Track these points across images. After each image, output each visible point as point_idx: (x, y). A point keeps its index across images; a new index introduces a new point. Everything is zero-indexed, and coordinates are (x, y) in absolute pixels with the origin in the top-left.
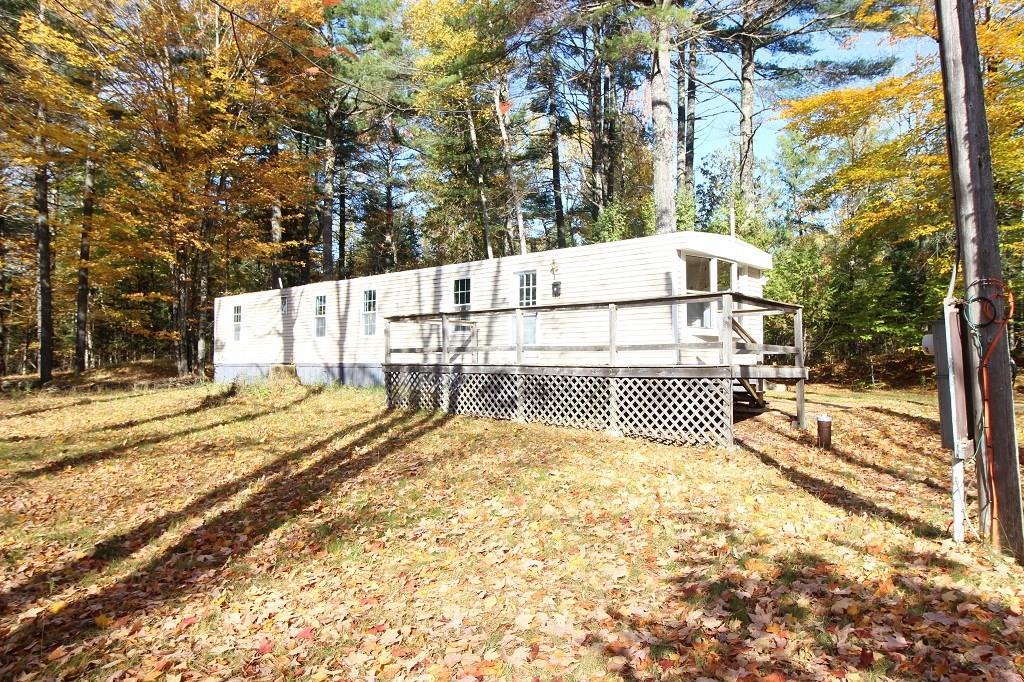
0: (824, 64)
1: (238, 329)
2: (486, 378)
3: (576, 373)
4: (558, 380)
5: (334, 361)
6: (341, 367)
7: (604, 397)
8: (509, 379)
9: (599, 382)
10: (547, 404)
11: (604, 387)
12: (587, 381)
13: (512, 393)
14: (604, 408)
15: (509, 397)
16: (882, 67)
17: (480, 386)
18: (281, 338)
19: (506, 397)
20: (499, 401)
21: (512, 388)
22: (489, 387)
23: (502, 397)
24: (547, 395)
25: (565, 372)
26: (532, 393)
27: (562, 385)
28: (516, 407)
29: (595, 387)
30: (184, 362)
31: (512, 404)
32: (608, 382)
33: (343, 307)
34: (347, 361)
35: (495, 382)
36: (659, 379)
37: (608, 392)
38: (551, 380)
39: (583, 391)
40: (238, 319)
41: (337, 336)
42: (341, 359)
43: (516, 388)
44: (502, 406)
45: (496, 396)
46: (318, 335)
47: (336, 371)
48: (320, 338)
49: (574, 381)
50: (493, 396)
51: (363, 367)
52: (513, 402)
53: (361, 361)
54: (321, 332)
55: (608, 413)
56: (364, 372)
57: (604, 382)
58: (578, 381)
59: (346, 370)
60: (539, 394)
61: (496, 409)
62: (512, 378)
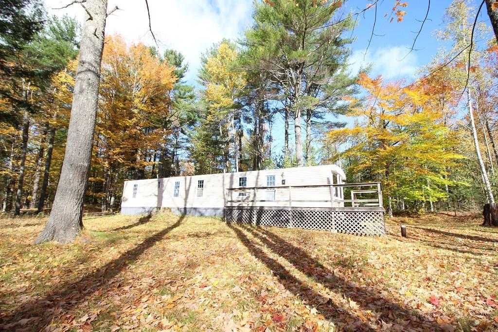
0: (328, 122)
1: (135, 193)
2: (275, 212)
3: (317, 210)
4: (309, 213)
5: (182, 206)
6: (185, 209)
7: (329, 219)
8: (286, 212)
9: (327, 213)
10: (304, 221)
11: (329, 215)
12: (322, 213)
13: (287, 217)
14: (330, 223)
15: (286, 219)
16: (343, 125)
17: (272, 215)
18: (156, 197)
19: (284, 219)
20: (281, 220)
21: (288, 215)
22: (277, 215)
23: (283, 219)
24: (304, 218)
25: (312, 209)
26: (297, 217)
27: (311, 214)
28: (289, 222)
29: (325, 215)
30: (105, 206)
31: (287, 221)
32: (331, 213)
33: (187, 186)
34: (188, 206)
35: (280, 213)
36: (353, 212)
37: (331, 217)
38: (305, 212)
39: (320, 217)
40: (135, 189)
41: (184, 197)
42: (185, 205)
43: (289, 215)
44: (283, 222)
45: (280, 219)
46: (174, 196)
47: (183, 210)
48: (176, 198)
49: (316, 213)
50: (278, 218)
51: (195, 209)
52: (287, 220)
53: (194, 206)
54: (177, 195)
55: (332, 225)
56: (196, 211)
57: (329, 213)
58: (318, 213)
59: (187, 210)
60: (300, 217)
61: (280, 223)
62: (288, 212)
